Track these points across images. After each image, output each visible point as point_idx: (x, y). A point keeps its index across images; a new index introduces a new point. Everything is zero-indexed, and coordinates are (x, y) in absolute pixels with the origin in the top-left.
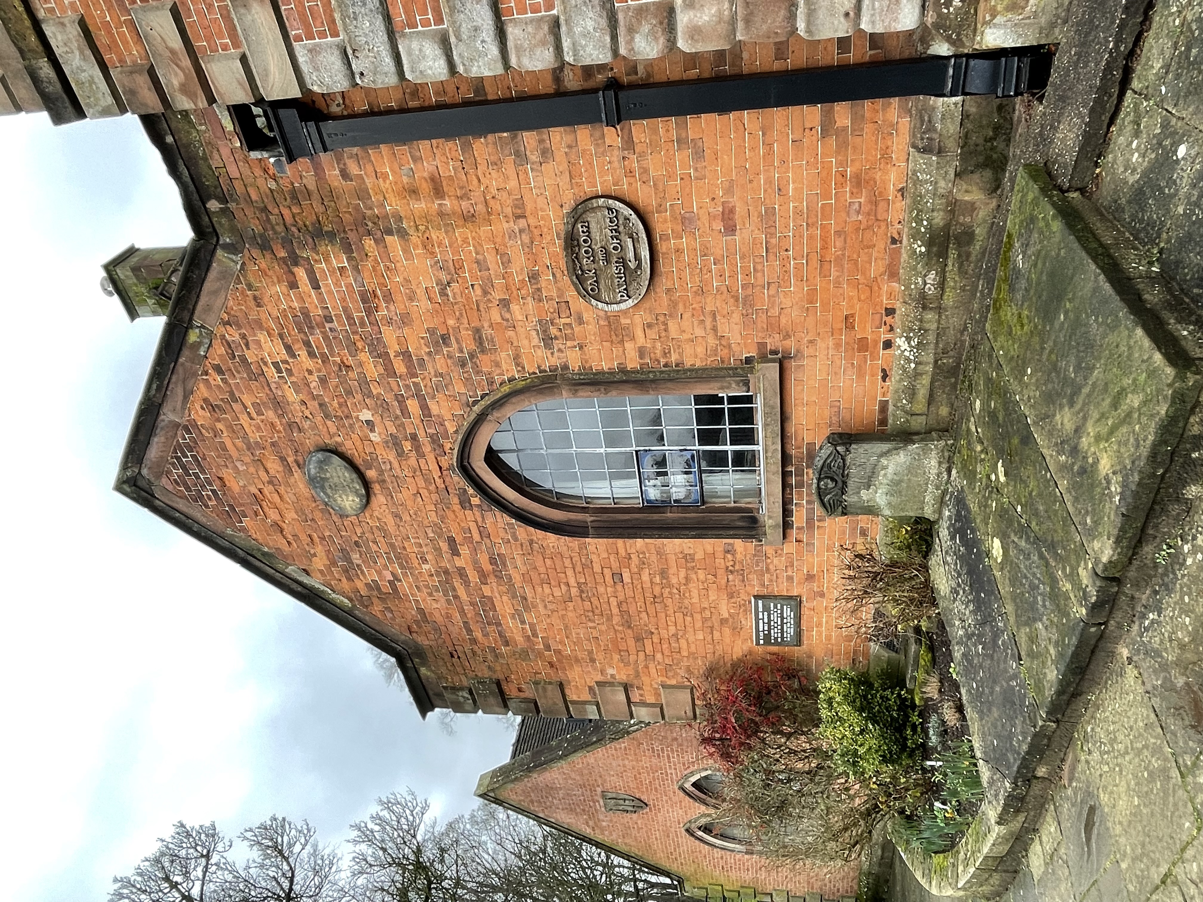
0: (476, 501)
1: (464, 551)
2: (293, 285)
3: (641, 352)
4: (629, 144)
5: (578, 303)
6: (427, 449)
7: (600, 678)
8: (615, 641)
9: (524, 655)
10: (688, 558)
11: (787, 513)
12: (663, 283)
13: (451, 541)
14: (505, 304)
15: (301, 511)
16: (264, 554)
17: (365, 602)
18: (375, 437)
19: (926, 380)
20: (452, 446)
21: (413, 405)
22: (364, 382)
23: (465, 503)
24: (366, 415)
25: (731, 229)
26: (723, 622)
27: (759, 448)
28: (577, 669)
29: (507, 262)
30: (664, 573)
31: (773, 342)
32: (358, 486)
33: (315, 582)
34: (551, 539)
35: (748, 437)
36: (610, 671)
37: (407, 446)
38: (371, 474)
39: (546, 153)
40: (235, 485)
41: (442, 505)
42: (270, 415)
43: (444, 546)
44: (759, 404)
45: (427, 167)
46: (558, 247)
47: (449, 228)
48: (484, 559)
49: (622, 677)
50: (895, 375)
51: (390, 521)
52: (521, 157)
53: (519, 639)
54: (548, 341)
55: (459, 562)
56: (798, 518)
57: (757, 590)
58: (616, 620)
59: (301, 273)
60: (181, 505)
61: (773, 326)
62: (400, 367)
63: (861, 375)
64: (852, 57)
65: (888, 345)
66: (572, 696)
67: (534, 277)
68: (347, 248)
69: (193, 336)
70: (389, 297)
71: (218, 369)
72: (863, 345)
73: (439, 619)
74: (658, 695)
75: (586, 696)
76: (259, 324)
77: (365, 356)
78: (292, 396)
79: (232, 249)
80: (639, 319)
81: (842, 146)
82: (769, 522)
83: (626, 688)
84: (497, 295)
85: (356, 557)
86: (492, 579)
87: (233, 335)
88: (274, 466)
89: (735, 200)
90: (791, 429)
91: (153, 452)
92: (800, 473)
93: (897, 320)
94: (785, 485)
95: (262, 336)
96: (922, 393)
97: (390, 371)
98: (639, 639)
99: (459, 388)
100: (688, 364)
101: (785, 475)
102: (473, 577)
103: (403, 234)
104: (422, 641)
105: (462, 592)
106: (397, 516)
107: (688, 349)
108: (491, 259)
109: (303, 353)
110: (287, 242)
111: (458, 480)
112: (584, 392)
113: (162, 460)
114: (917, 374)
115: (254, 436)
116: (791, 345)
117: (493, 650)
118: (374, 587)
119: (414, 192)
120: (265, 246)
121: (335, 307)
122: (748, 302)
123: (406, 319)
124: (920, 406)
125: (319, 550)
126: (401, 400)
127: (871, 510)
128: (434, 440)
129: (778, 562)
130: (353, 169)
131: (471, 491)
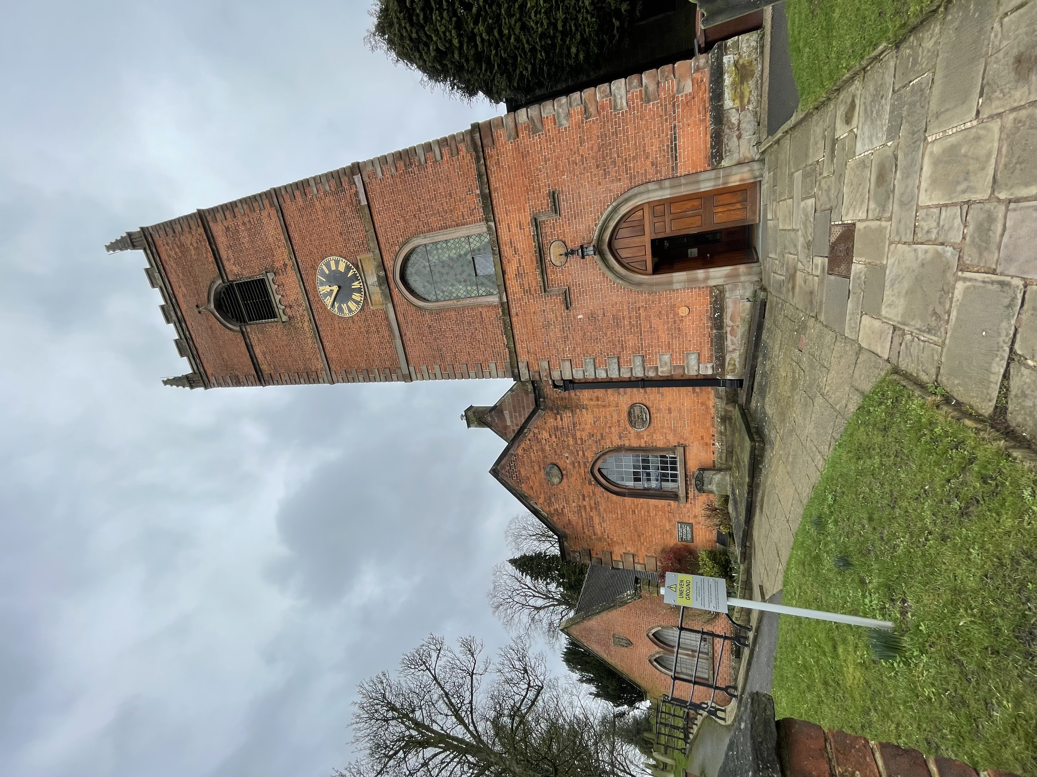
0: (593, 483)
1: (587, 499)
2: (556, 419)
3: (646, 442)
4: (646, 392)
5: (630, 428)
6: (582, 466)
7: (625, 551)
8: (631, 536)
9: (600, 539)
10: (656, 507)
11: (687, 493)
12: (652, 425)
13: (584, 495)
14: (610, 427)
15: (540, 483)
16: (525, 496)
17: (552, 515)
18: (568, 461)
19: (724, 455)
20: (589, 466)
21: (581, 453)
22: (568, 446)
23: (590, 483)
24: (567, 455)
25: (670, 413)
26: (667, 531)
27: (678, 472)
28: (617, 547)
29: (612, 417)
30: (648, 512)
31: (682, 442)
32: (560, 476)
33: (538, 507)
34: (614, 497)
35: (675, 469)
36: (629, 549)
37: (576, 464)
38: (564, 472)
39: (625, 393)
40: (523, 473)
41: (583, 483)
42: (540, 453)
43: (581, 497)
44: (678, 459)
45: (596, 394)
46: (626, 414)
47: (598, 408)
48: (592, 502)
49: (632, 551)
50: (716, 453)
51: (566, 488)
52: (619, 394)
53: (599, 533)
54: (620, 437)
55: (585, 503)
56: (691, 495)
57: (678, 520)
58: (632, 528)
59: (559, 417)
60: (505, 479)
61: (682, 437)
62: (579, 442)
63: (707, 452)
64: (699, 378)
65: (713, 444)
66: (614, 558)
67: (619, 421)
68: (572, 411)
69: (525, 431)
70: (580, 424)
71: (529, 440)
72: (707, 444)
73: (574, 524)
74: (644, 560)
75: (619, 559)
76: (544, 429)
77: (570, 439)
78: (547, 448)
79: (542, 410)
80: (646, 433)
81: (698, 396)
82: (681, 496)
83: (634, 556)
84: (608, 425)
85: (553, 499)
86: (594, 510)
87: (536, 431)
88: (536, 468)
89: (672, 406)
90: (688, 467)
91: (503, 462)
92: (690, 481)
93: (715, 438)
94: (686, 484)
95: (544, 432)
96: (724, 458)
97: (576, 443)
98: (639, 536)
99: (594, 449)
100: (658, 446)
101: (686, 481)
102: (588, 509)
103: (587, 409)
104: (567, 532)
105: (583, 514)
106: (569, 486)
107: (658, 442)
108: (608, 417)
109: (553, 437)
110: (557, 409)
111: (589, 476)
112: (629, 452)
113: (505, 464)
114: (722, 453)
115: (533, 459)
116: (687, 443)
117: (590, 537)
118: (556, 510)
119: (591, 400)
120: (552, 410)
121: (565, 425)
122: (675, 431)
123: (583, 430)
124: (724, 462)
125: (542, 496)
126: (577, 451)
127: (711, 492)
128: (585, 463)
129: (685, 510)
130: (578, 394)
131: (592, 479)
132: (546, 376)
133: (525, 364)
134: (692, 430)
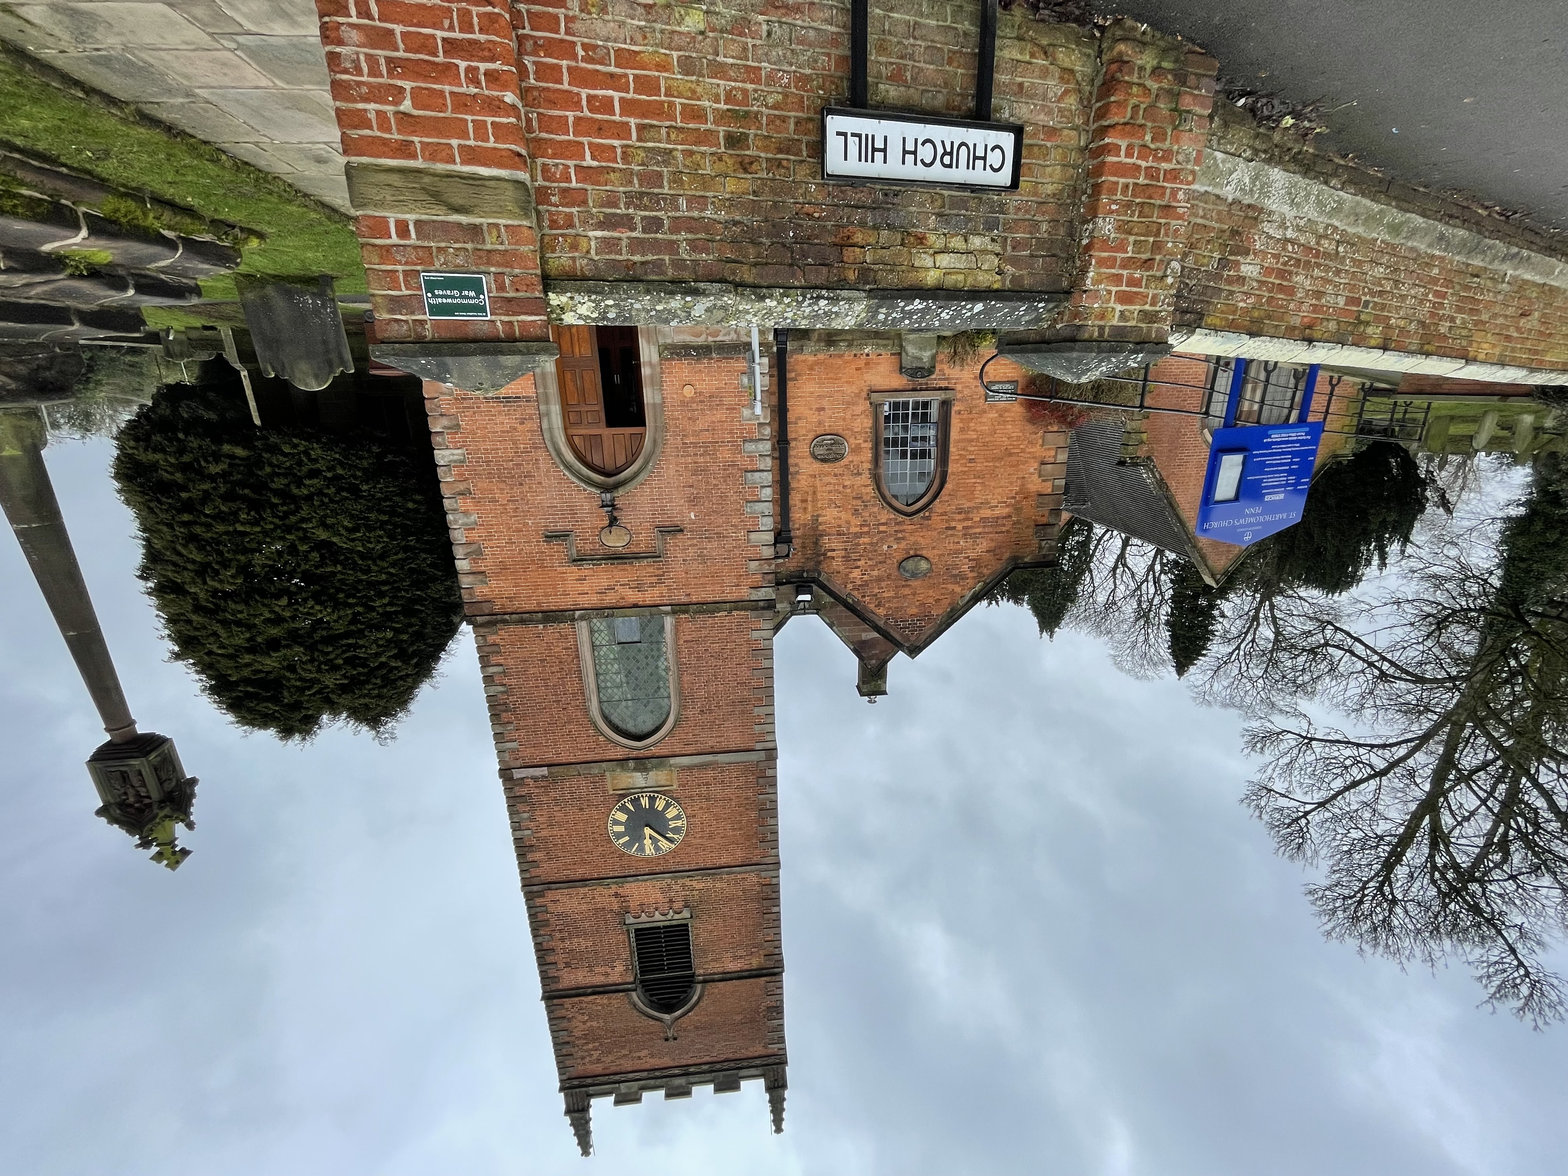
0: (927, 514)
1: (953, 524)
2: (833, 558)
3: (865, 441)
4: (795, 439)
5: (845, 462)
6: (901, 528)
9: (1018, 510)
10: (962, 430)
11: (940, 389)
12: (840, 432)
13: (947, 528)
15: (929, 588)
16: (952, 611)
17: (980, 575)
18: (895, 547)
19: (880, 341)
20: (901, 518)
21: (882, 528)
22: (871, 544)
23: (928, 518)
24: (885, 547)
25: (823, 409)
26: (1001, 416)
28: (1029, 486)
29: (830, 484)
30: (972, 440)
31: (864, 395)
32: (916, 559)
33: (968, 595)
34: (948, 486)
35: (906, 405)
38: (912, 553)
39: (796, 465)
40: (914, 610)
41: (929, 528)
42: (883, 584)
43: (950, 532)
45: (798, 503)
46: (826, 465)
47: (817, 500)
48: (958, 517)
49: (1036, 465)
51: (936, 552)
52: (797, 473)
53: (1007, 510)
54: (859, 474)
55: (959, 527)
56: (944, 384)
57: (982, 401)
59: (829, 554)
60: (924, 637)
62: (866, 529)
63: (879, 364)
65: (868, 355)
66: (1049, 491)
67: (835, 475)
68: (821, 535)
69: (850, 601)
70: (839, 526)
73: (993, 544)
74: (1049, 449)
75: (1049, 484)
77: (862, 540)
78: (875, 573)
79: (819, 574)
80: (852, 441)
81: (800, 375)
82: (943, 396)
83: (1043, 463)
84: (841, 489)
85: (954, 572)
86: (971, 516)
88: (907, 591)
89: (814, 407)
90: (901, 388)
91: (898, 637)
92: (921, 384)
93: (859, 353)
94: (926, 390)
96: (885, 342)
97: (868, 533)
99: (876, 509)
100: (870, 425)
101: (921, 390)
102: (969, 523)
103: (818, 516)
105: (978, 530)
106: (933, 548)
107: (865, 425)
108: (829, 488)
109: (859, 563)
110: (819, 555)
111: (916, 518)
113: (901, 635)
114: (877, 345)
115: (892, 594)
116: (866, 389)
117: (1014, 524)
118: (972, 569)
119: (805, 509)
120: (819, 563)
121: (841, 546)
122: (848, 403)
123: (848, 522)
124: (891, 342)
125: (950, 587)
128: (897, 524)
129: (966, 392)
130: (797, 526)
131: (922, 514)
132: (770, 565)
133: (752, 591)
134: (847, 382)
